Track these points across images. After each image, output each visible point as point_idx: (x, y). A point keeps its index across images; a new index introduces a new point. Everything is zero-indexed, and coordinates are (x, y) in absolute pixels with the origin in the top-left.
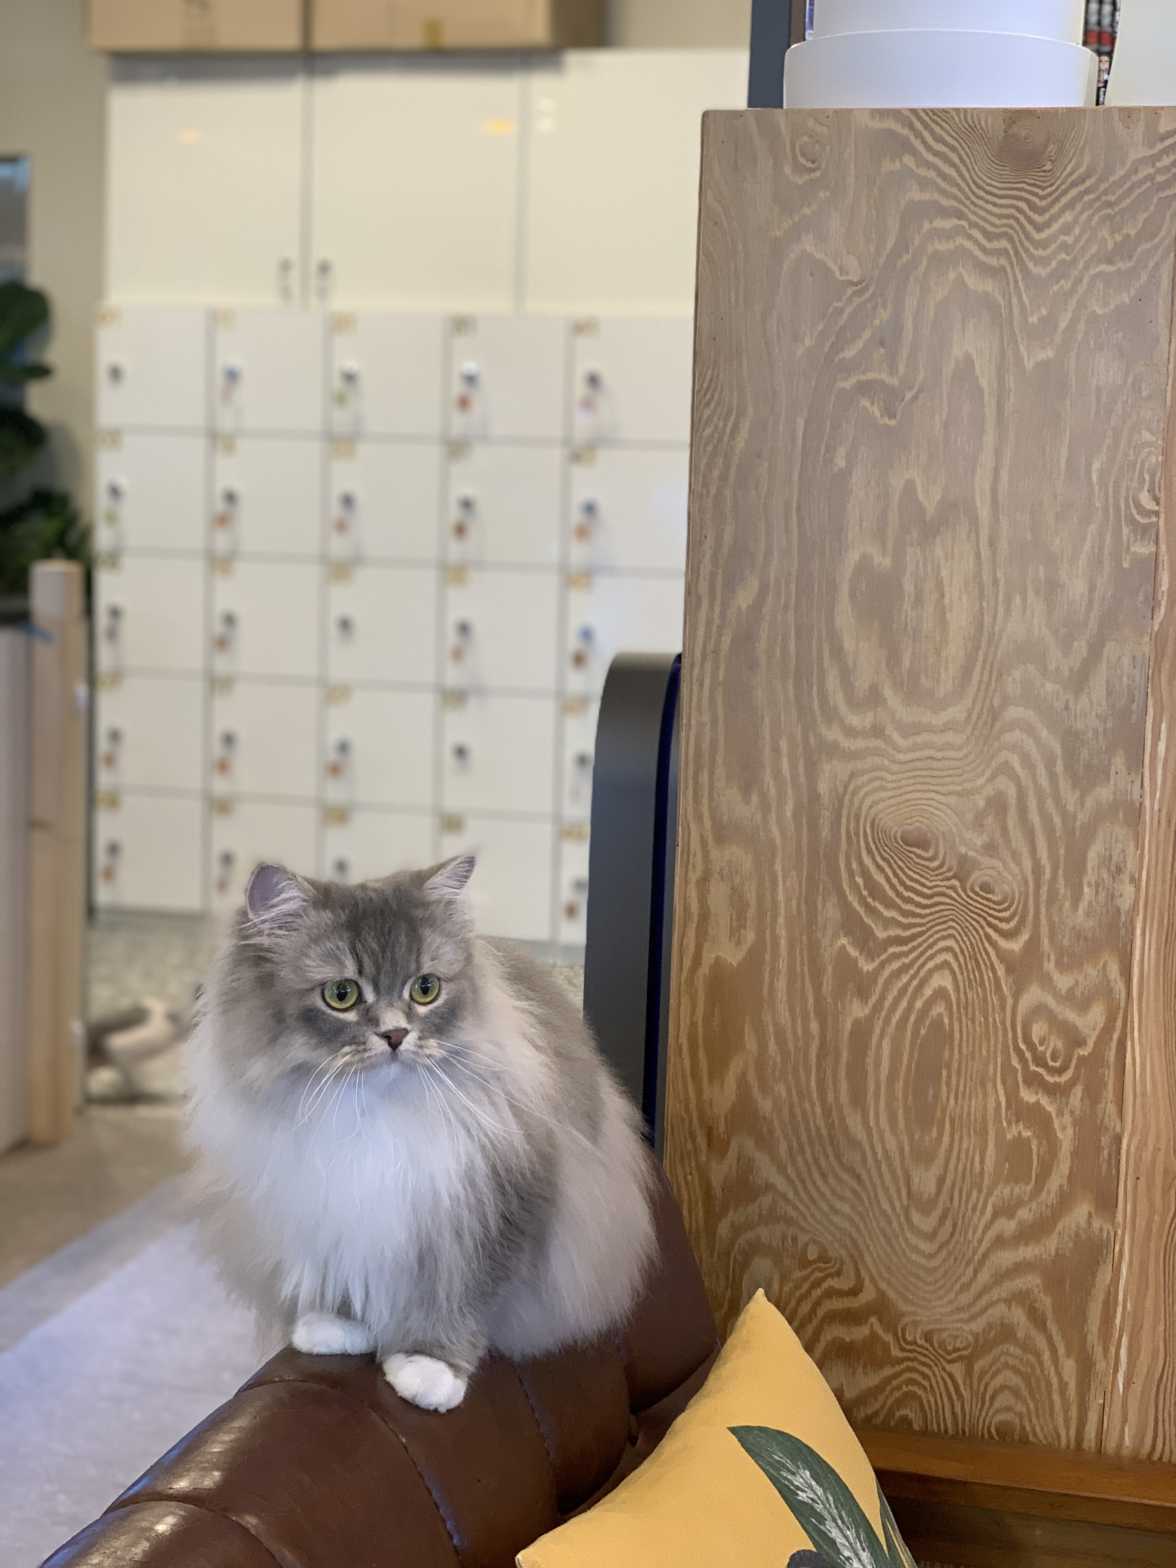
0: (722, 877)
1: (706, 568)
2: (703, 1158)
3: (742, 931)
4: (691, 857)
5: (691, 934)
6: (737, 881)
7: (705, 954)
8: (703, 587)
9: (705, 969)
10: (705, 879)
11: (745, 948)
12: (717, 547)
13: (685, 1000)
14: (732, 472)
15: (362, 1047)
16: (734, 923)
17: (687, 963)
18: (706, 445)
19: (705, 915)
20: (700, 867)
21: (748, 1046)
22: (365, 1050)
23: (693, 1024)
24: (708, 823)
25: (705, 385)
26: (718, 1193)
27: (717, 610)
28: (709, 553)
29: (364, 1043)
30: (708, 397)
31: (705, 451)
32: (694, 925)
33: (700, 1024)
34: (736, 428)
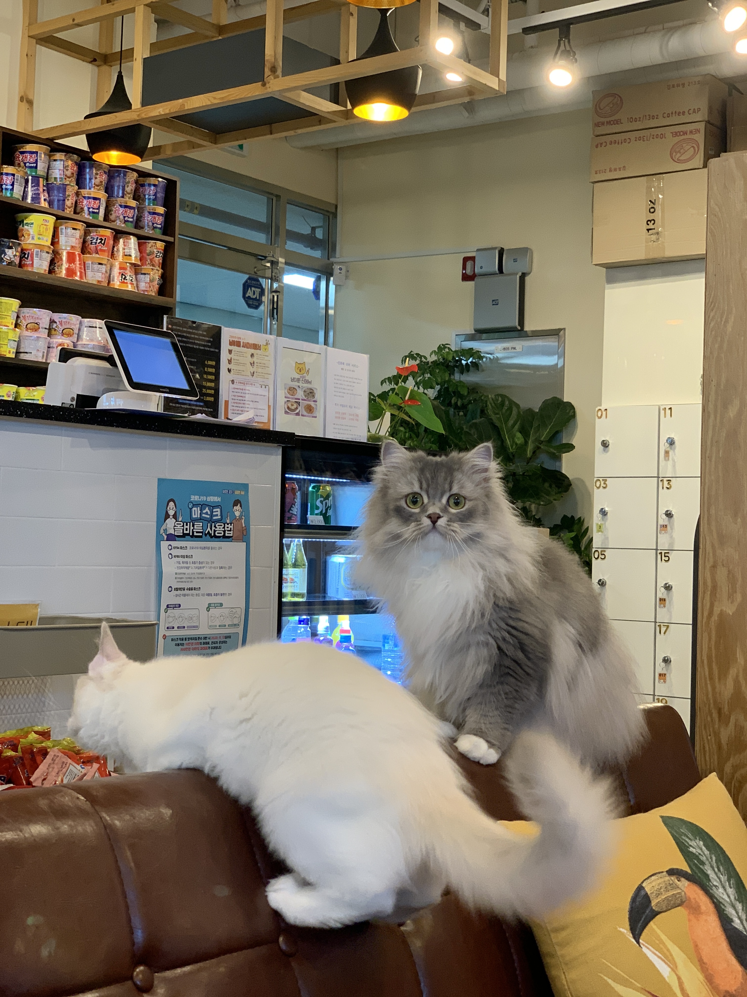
0: (723, 565)
1: (712, 397)
2: (717, 726)
3: (735, 595)
4: (707, 554)
5: (708, 598)
6: (731, 568)
7: (715, 608)
8: (711, 406)
9: (715, 618)
10: (714, 567)
11: (736, 604)
12: (718, 385)
13: (705, 635)
14: (725, 345)
15: (419, 523)
16: (730, 591)
17: (706, 614)
18: (712, 331)
19: (715, 588)
20: (711, 560)
21: (739, 660)
22: (420, 524)
23: (710, 648)
24: (715, 536)
25: (711, 300)
26: (725, 747)
27: (718, 418)
28: (714, 388)
29: (420, 521)
30: (712, 306)
31: (711, 334)
32: (709, 593)
33: (713, 647)
34: (727, 321)
